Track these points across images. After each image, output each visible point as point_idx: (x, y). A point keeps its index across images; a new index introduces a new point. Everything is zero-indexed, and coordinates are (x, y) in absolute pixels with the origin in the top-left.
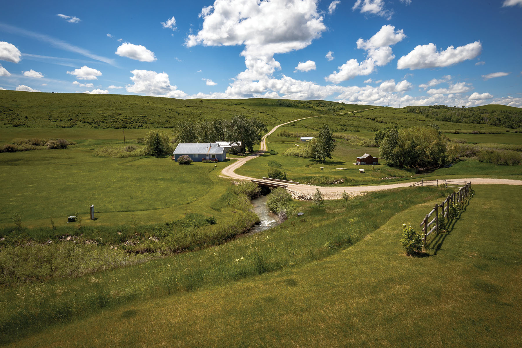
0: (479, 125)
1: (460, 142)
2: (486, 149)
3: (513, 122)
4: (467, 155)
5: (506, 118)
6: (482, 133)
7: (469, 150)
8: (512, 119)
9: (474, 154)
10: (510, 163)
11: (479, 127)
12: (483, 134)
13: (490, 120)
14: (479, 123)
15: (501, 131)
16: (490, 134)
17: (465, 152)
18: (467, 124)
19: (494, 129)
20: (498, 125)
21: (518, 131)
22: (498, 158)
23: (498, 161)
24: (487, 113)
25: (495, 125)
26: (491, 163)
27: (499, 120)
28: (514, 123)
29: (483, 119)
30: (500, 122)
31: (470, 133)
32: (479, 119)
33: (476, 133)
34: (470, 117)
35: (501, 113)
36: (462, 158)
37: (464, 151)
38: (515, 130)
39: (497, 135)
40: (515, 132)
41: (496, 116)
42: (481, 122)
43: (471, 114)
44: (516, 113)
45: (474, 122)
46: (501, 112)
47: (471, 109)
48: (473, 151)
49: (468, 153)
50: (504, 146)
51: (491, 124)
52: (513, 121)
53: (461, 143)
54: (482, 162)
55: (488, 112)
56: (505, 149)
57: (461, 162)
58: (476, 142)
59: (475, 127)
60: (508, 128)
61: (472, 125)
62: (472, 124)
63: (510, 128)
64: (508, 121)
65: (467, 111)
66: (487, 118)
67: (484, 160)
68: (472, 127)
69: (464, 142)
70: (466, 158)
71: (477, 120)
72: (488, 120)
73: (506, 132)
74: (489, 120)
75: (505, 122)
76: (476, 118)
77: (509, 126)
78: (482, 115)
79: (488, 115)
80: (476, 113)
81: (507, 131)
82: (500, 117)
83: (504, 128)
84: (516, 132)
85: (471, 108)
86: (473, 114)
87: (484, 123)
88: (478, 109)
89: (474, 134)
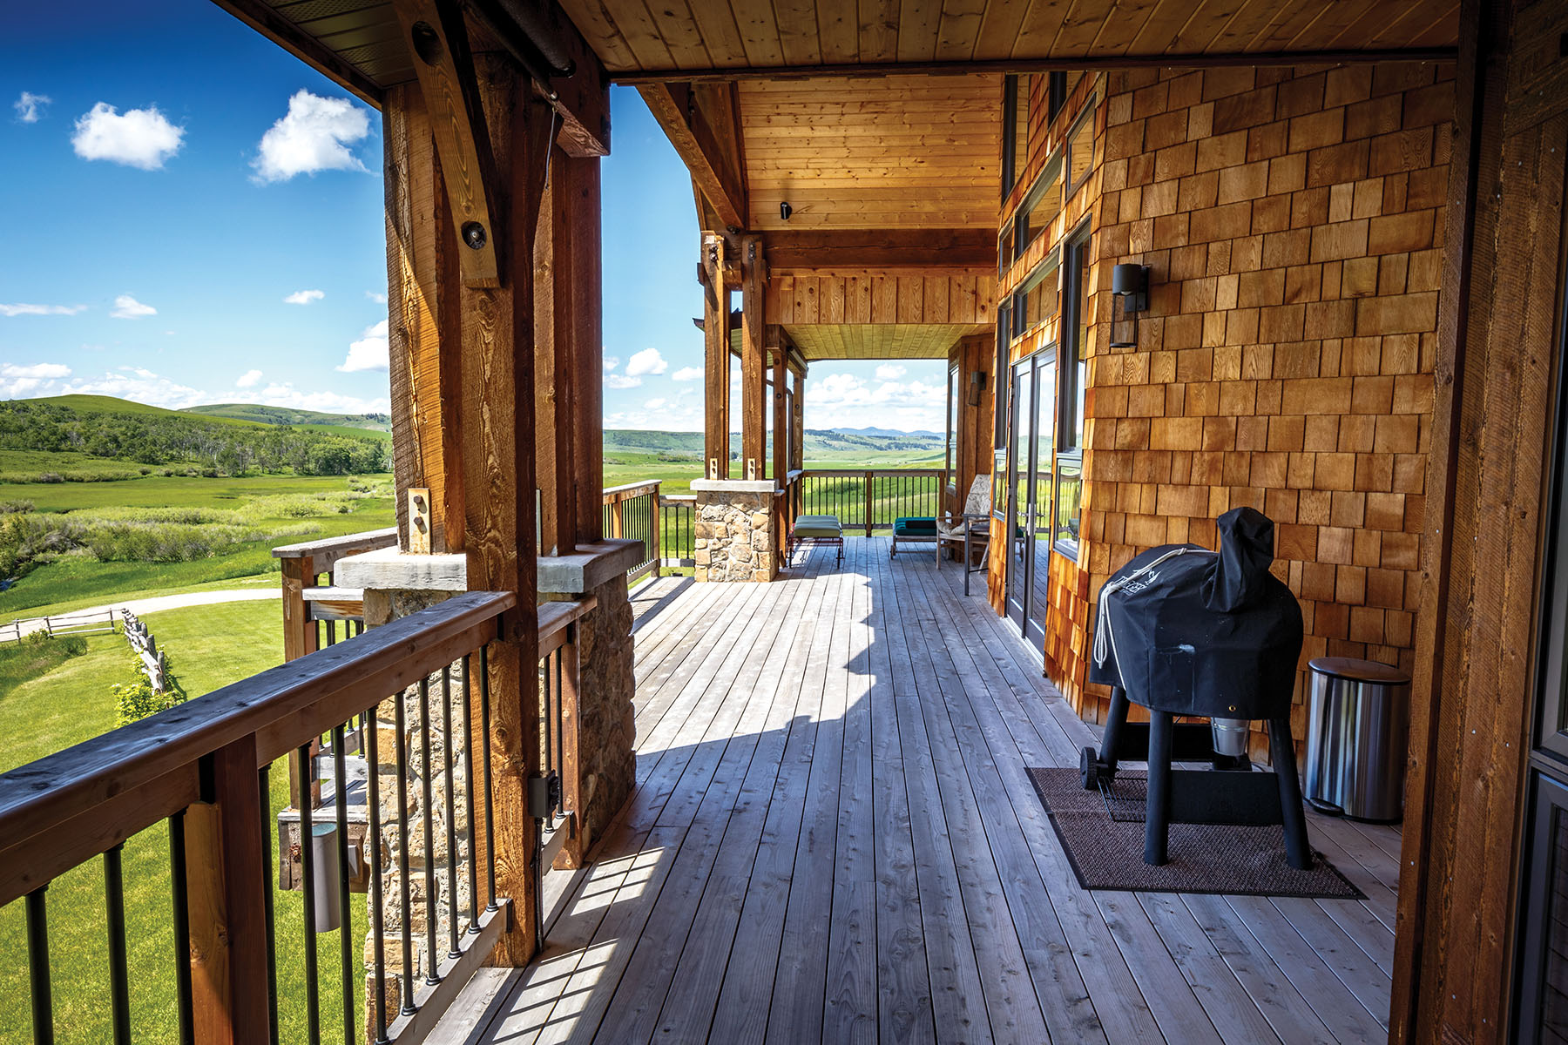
0: (58, 455)
1: (13, 508)
2: (106, 523)
3: (154, 448)
4: (53, 547)
5: (133, 436)
6: (71, 480)
7: (56, 532)
8: (149, 438)
9: (72, 540)
10: (185, 554)
11: (60, 463)
12: (77, 481)
13: (87, 439)
14: (56, 449)
15: (128, 471)
16: (97, 481)
17: (43, 538)
18: (16, 453)
19: (107, 467)
20: (114, 455)
21: (172, 471)
22: (152, 545)
23: (151, 552)
24: (75, 419)
25: (106, 454)
26: (135, 560)
27: (115, 440)
28: (158, 448)
29: (67, 438)
30: (119, 446)
31: (35, 481)
32: (53, 438)
33: (55, 481)
34: (21, 429)
35: (115, 422)
36: (40, 557)
37: (40, 537)
38: (164, 469)
39: (118, 483)
40: (163, 473)
41: (104, 429)
42: (63, 446)
43: (24, 422)
44: (156, 422)
45: (40, 445)
46: (116, 418)
47: (19, 406)
48: (67, 533)
49: (54, 539)
50: (152, 512)
51: (95, 453)
52: (155, 443)
53: (16, 511)
54: (107, 560)
55: (77, 417)
56: (156, 520)
57: (40, 568)
58: (64, 505)
59: (45, 460)
60: (145, 462)
61: (36, 456)
62: (34, 453)
63: (149, 463)
64: (142, 445)
65: (9, 411)
66: (79, 435)
67: (112, 555)
68: (36, 461)
69: (26, 509)
70: (55, 555)
71: (47, 440)
72: (82, 439)
73: (140, 475)
74: (87, 441)
75: (132, 445)
76: (45, 433)
77: (144, 456)
78: (61, 426)
79: (78, 425)
80: (42, 419)
81: (144, 473)
82: (117, 431)
83: (132, 464)
84: (168, 475)
85: (21, 402)
86: (33, 422)
87: (71, 450)
88: (43, 408)
89: (48, 482)
